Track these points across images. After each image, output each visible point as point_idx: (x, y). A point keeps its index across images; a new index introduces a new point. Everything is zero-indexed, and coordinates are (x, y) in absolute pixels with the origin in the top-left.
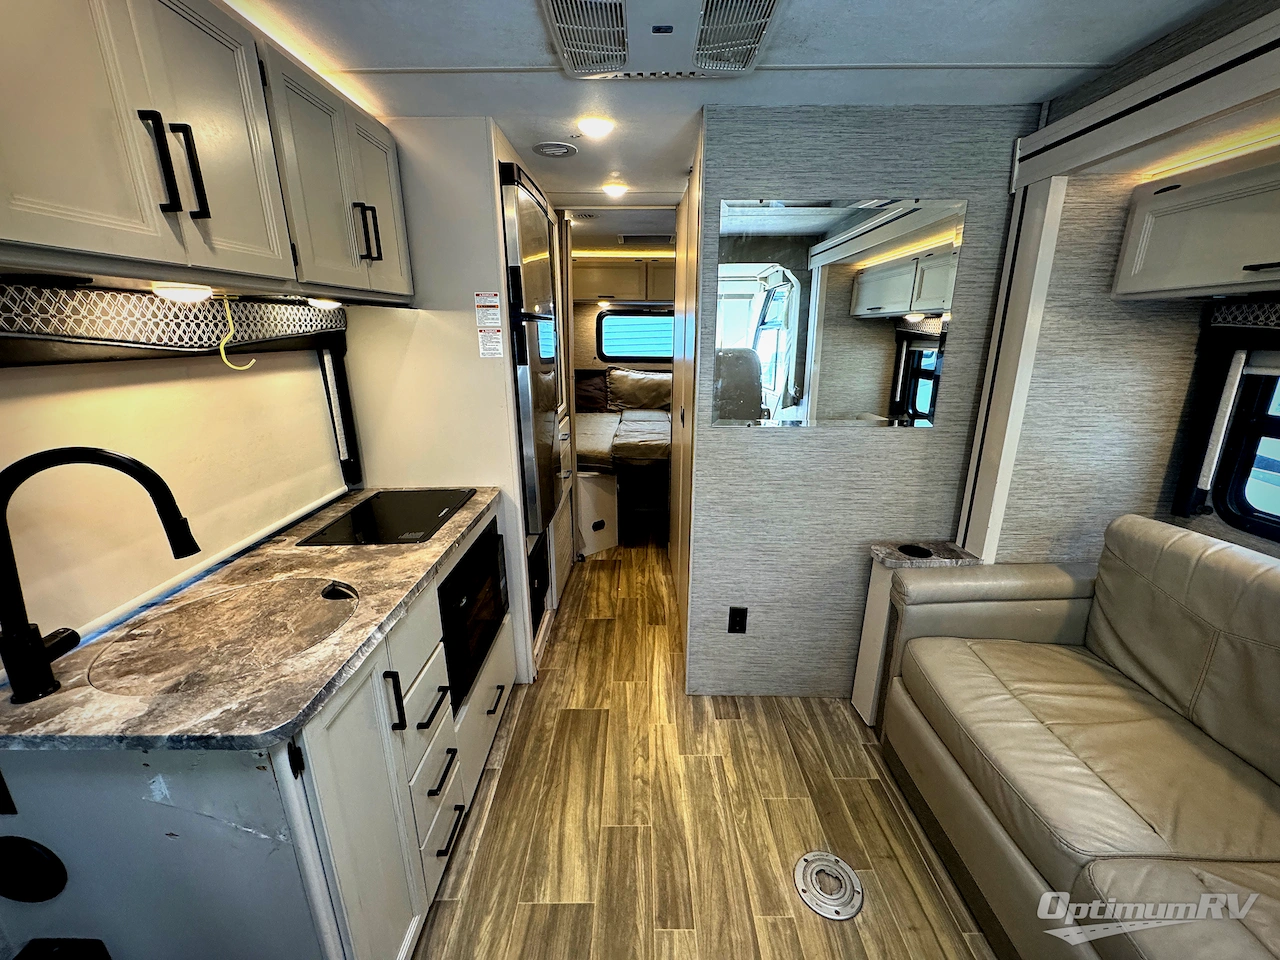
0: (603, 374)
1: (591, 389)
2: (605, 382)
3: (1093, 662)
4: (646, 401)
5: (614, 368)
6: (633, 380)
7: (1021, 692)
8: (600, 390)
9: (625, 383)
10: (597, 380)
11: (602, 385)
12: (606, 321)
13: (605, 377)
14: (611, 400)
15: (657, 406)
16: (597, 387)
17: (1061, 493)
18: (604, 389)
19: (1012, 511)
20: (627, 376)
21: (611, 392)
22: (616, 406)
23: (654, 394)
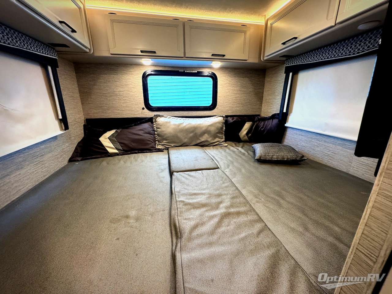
0: (150, 120)
1: (141, 133)
2: (153, 127)
4: (186, 140)
5: (159, 116)
6: (174, 125)
8: (149, 133)
9: (168, 127)
10: (146, 126)
11: (151, 129)
12: (150, 79)
13: (152, 122)
14: (159, 142)
15: (194, 143)
16: (147, 131)
18: (152, 133)
20: (169, 122)
21: (158, 135)
22: (163, 145)
23: (191, 135)
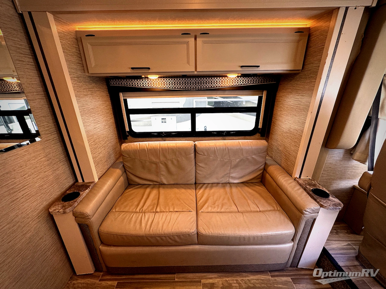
3: (136, 187)
7: (141, 210)
17: (102, 146)
19: (94, 159)
